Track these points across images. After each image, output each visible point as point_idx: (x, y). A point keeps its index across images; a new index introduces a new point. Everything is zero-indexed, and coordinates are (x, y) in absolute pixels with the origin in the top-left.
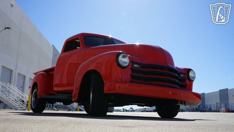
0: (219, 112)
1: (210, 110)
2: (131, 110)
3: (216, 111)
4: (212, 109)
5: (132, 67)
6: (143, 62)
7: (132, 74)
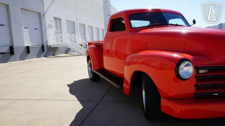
5: (197, 75)
6: (211, 64)
7: (197, 85)
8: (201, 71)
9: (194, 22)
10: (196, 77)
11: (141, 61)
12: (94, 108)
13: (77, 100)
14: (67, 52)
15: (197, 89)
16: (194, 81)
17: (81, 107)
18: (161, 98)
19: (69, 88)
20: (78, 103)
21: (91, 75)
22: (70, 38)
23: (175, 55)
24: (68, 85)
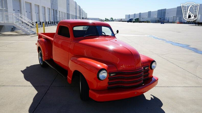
0: (174, 23)
1: (168, 22)
2: (111, 20)
3: (172, 23)
4: (170, 21)
5: (109, 77)
6: (117, 70)
7: (109, 83)
8: (112, 75)
9: (118, 32)
10: (109, 78)
11: (79, 63)
12: (46, 93)
13: (32, 86)
14: (13, 30)
15: (109, 85)
16: (108, 80)
17: (36, 92)
18: (89, 89)
19: (23, 75)
20: (33, 88)
21: (41, 62)
22: (16, 17)
23: (99, 66)
24: (21, 71)
